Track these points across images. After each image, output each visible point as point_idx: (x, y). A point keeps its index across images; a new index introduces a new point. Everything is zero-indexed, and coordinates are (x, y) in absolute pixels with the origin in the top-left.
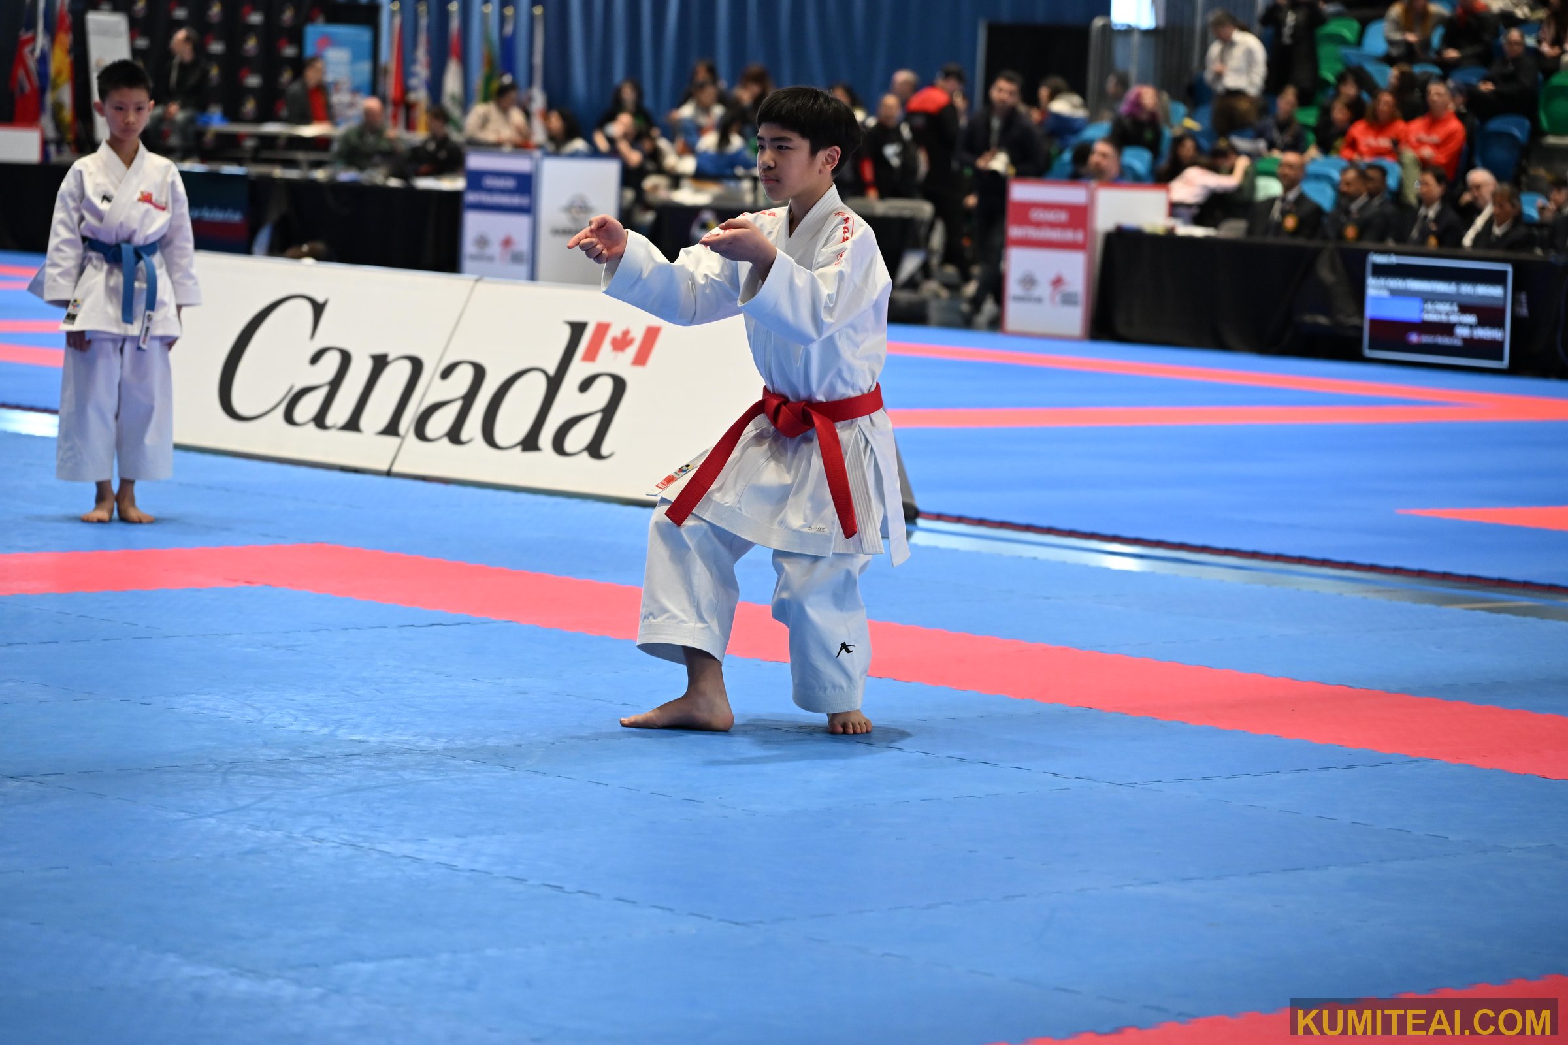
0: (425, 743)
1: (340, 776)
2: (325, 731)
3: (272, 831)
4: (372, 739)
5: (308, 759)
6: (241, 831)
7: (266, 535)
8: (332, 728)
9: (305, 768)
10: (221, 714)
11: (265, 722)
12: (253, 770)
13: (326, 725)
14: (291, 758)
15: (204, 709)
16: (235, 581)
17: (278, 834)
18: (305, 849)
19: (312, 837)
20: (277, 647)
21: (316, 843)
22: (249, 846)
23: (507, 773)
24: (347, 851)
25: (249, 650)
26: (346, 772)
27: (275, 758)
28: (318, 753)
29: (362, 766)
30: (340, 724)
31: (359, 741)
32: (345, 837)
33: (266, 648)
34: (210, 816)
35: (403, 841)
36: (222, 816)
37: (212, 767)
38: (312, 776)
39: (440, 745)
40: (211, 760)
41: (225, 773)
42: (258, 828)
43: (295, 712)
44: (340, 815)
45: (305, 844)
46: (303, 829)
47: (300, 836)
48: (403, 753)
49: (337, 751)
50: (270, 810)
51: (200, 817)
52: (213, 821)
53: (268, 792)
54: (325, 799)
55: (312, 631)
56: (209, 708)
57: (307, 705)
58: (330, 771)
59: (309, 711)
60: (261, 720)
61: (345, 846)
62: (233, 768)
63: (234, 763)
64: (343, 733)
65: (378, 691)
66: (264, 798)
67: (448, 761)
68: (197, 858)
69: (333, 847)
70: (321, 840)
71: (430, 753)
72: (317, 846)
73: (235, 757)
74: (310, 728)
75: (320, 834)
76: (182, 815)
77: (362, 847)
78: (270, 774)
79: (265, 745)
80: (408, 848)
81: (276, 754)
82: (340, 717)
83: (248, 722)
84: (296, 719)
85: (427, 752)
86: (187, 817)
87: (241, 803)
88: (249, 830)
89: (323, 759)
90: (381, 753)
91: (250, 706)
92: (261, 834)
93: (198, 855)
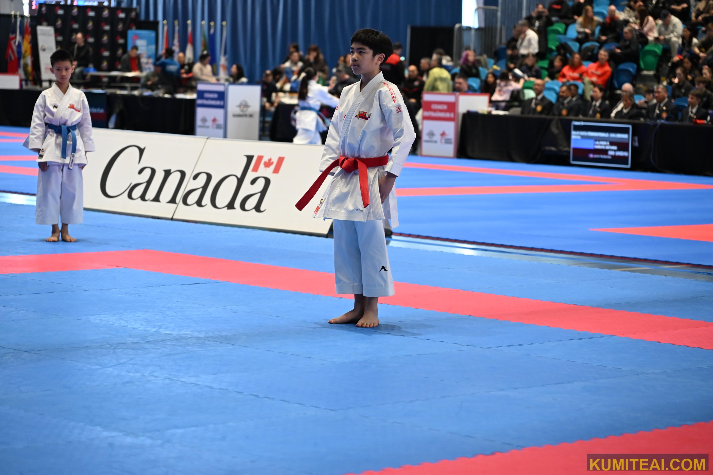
0: (196, 334)
1: (162, 349)
2: (154, 330)
3: (136, 373)
4: (174, 333)
5: (148, 342)
6: (123, 373)
7: (123, 246)
8: (157, 328)
9: (147, 346)
10: (111, 323)
11: (129, 326)
12: (125, 347)
13: (154, 327)
14: (141, 342)
15: (103, 321)
16: (112, 266)
17: (138, 374)
18: (150, 381)
19: (153, 375)
20: (132, 294)
21: (155, 378)
22: (126, 380)
23: (231, 347)
24: (167, 381)
25: (119, 295)
26: (165, 348)
27: (134, 342)
28: (152, 339)
29: (170, 345)
30: (160, 327)
31: (169, 334)
32: (166, 375)
33: (127, 295)
34: (109, 367)
35: (190, 377)
36: (114, 367)
37: (109, 346)
38: (150, 349)
39: (202, 335)
40: (108, 343)
41: (114, 349)
42: (130, 372)
43: (141, 322)
44: (163, 366)
45: (150, 379)
46: (148, 372)
47: (147, 375)
48: (187, 339)
49: (160, 338)
50: (134, 364)
51: (105, 368)
52: (111, 369)
53: (133, 356)
54: (157, 359)
55: (146, 287)
56: (105, 321)
57: (146, 319)
58: (158, 347)
59: (146, 321)
60: (128, 326)
61: (166, 379)
62: (117, 346)
63: (118, 344)
64: (162, 331)
65: (175, 312)
66: (132, 359)
67: (206, 342)
68: (106, 385)
69: (162, 380)
70: (156, 377)
71: (198, 339)
72: (155, 380)
73: (118, 341)
74: (148, 329)
75: (156, 374)
76: (98, 367)
77: (174, 379)
78: (133, 349)
79: (130, 336)
80: (193, 380)
81: (135, 340)
82: (160, 324)
83: (122, 326)
84: (142, 325)
85: (197, 338)
86: (100, 368)
87: (122, 361)
88: (126, 373)
89: (154, 342)
90: (178, 339)
91: (122, 319)
92: (131, 374)
93: (106, 384)
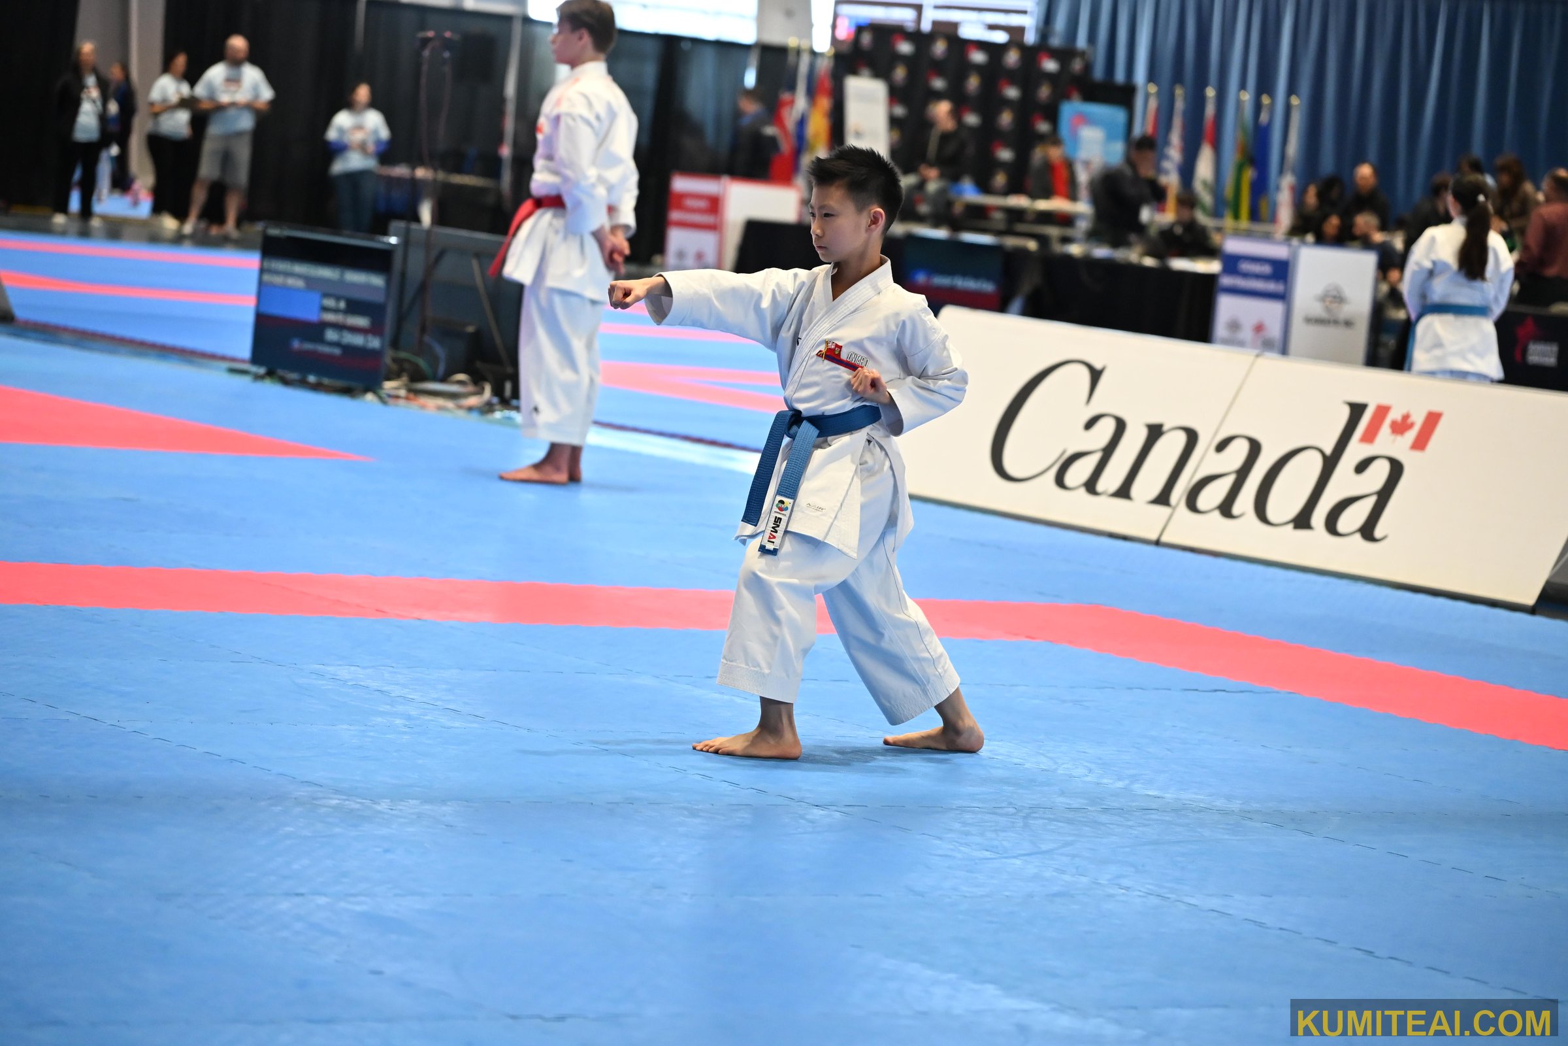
0: (1220, 803)
1: (1140, 829)
2: (1120, 784)
3: (1077, 876)
4: (1167, 795)
5: (1106, 810)
6: (1047, 874)
8: (1127, 782)
9: (1104, 818)
10: (1016, 761)
11: (1060, 772)
12: (1052, 817)
13: (1120, 779)
14: (1090, 808)
15: (998, 755)
16: (1017, 635)
17: (1084, 880)
18: (1111, 896)
19: (1118, 885)
20: (1064, 702)
21: (1123, 891)
22: (1055, 889)
23: (1305, 838)
24: (1154, 901)
25: (1035, 702)
26: (1147, 826)
27: (1073, 806)
28: (1115, 805)
29: (1157, 820)
30: (1134, 779)
31: (1155, 797)
32: (1150, 887)
33: (1053, 702)
34: (1014, 857)
35: (1210, 895)
36: (1027, 858)
37: (1011, 810)
38: (1111, 826)
39: (1236, 805)
40: (1010, 803)
41: (1025, 818)
42: (1063, 872)
43: (1087, 764)
44: (1143, 866)
45: (1111, 891)
46: (1108, 877)
47: (1106, 882)
48: (1200, 811)
49: (1135, 804)
50: (1074, 856)
51: (1006, 858)
52: (1018, 862)
53: (1070, 838)
54: (1127, 849)
55: (1098, 688)
56: (1002, 755)
57: (1099, 759)
58: (1130, 823)
59: (1102, 764)
60: (1056, 769)
61: (1151, 896)
62: (1032, 813)
63: (1033, 809)
64: (1138, 788)
65: (1168, 750)
66: (1067, 844)
67: (1245, 822)
68: (1007, 896)
69: (1140, 896)
70: (1127, 888)
71: (1226, 813)
72: (1123, 894)
73: (1034, 802)
74: (1105, 781)
75: (1125, 882)
76: (987, 854)
77: (1169, 898)
78: (1070, 822)
79: (1062, 793)
80: (1215, 903)
81: (1075, 803)
82: (1134, 772)
83: (1043, 770)
84: (1090, 771)
85: (1224, 812)
86: (993, 856)
87: (1044, 847)
88: (1055, 874)
89: (1121, 811)
90: (1178, 809)
91: (1043, 755)
92: (1067, 877)
93: (1007, 893)
